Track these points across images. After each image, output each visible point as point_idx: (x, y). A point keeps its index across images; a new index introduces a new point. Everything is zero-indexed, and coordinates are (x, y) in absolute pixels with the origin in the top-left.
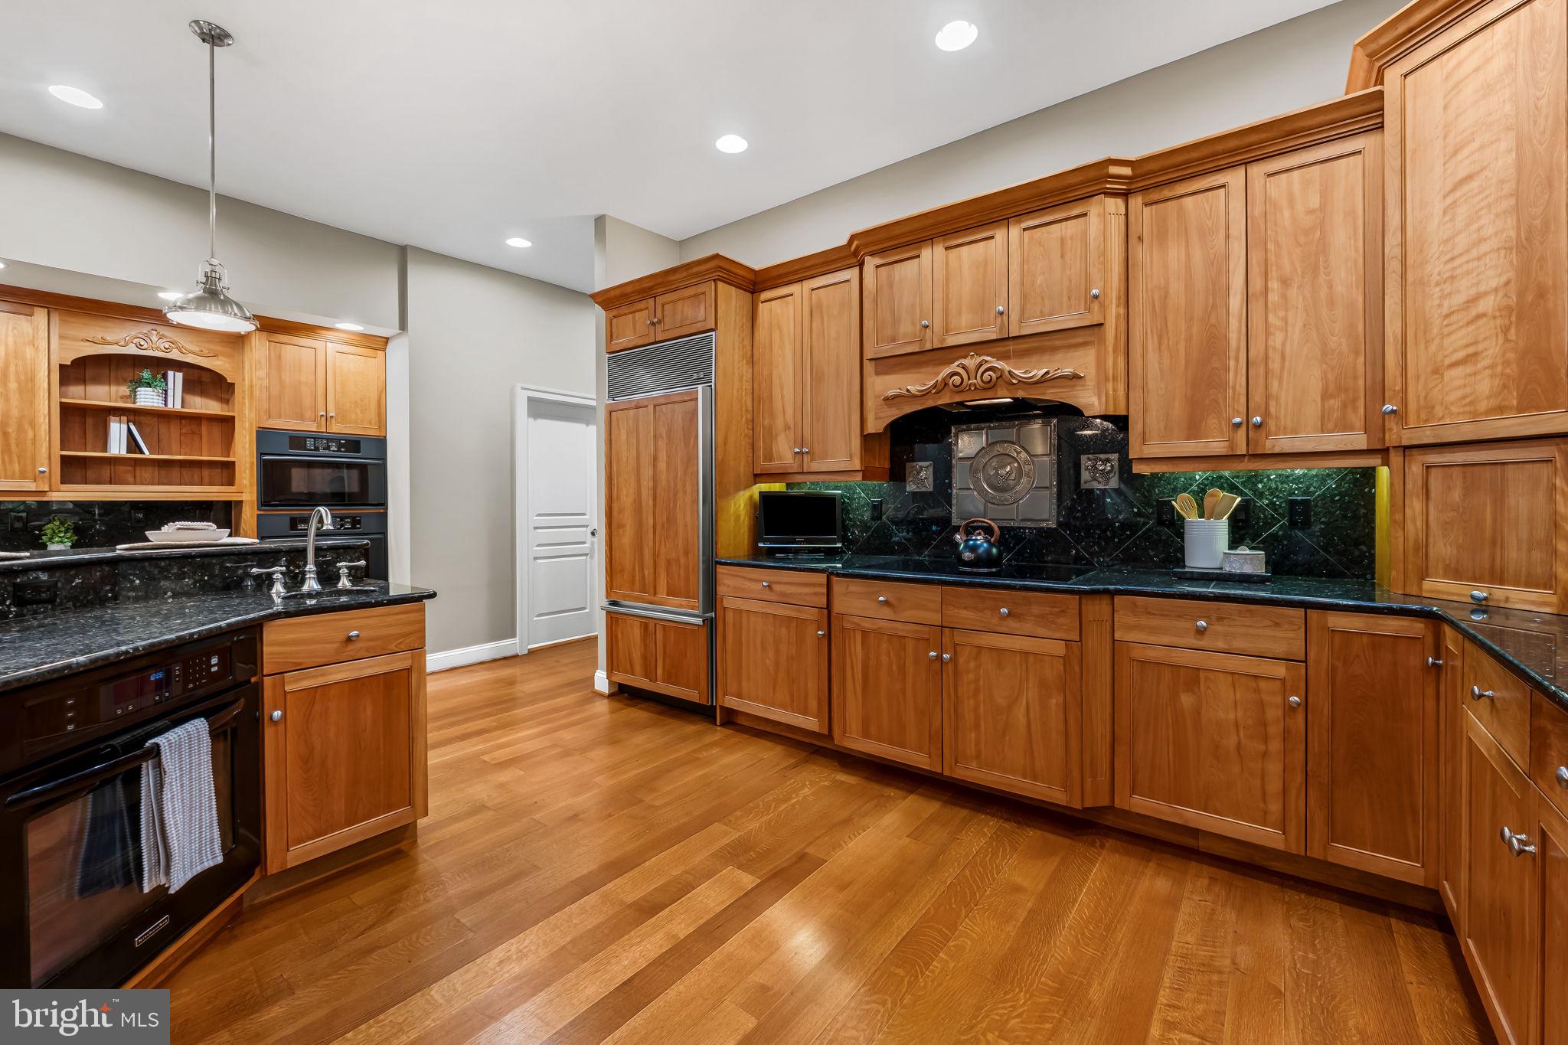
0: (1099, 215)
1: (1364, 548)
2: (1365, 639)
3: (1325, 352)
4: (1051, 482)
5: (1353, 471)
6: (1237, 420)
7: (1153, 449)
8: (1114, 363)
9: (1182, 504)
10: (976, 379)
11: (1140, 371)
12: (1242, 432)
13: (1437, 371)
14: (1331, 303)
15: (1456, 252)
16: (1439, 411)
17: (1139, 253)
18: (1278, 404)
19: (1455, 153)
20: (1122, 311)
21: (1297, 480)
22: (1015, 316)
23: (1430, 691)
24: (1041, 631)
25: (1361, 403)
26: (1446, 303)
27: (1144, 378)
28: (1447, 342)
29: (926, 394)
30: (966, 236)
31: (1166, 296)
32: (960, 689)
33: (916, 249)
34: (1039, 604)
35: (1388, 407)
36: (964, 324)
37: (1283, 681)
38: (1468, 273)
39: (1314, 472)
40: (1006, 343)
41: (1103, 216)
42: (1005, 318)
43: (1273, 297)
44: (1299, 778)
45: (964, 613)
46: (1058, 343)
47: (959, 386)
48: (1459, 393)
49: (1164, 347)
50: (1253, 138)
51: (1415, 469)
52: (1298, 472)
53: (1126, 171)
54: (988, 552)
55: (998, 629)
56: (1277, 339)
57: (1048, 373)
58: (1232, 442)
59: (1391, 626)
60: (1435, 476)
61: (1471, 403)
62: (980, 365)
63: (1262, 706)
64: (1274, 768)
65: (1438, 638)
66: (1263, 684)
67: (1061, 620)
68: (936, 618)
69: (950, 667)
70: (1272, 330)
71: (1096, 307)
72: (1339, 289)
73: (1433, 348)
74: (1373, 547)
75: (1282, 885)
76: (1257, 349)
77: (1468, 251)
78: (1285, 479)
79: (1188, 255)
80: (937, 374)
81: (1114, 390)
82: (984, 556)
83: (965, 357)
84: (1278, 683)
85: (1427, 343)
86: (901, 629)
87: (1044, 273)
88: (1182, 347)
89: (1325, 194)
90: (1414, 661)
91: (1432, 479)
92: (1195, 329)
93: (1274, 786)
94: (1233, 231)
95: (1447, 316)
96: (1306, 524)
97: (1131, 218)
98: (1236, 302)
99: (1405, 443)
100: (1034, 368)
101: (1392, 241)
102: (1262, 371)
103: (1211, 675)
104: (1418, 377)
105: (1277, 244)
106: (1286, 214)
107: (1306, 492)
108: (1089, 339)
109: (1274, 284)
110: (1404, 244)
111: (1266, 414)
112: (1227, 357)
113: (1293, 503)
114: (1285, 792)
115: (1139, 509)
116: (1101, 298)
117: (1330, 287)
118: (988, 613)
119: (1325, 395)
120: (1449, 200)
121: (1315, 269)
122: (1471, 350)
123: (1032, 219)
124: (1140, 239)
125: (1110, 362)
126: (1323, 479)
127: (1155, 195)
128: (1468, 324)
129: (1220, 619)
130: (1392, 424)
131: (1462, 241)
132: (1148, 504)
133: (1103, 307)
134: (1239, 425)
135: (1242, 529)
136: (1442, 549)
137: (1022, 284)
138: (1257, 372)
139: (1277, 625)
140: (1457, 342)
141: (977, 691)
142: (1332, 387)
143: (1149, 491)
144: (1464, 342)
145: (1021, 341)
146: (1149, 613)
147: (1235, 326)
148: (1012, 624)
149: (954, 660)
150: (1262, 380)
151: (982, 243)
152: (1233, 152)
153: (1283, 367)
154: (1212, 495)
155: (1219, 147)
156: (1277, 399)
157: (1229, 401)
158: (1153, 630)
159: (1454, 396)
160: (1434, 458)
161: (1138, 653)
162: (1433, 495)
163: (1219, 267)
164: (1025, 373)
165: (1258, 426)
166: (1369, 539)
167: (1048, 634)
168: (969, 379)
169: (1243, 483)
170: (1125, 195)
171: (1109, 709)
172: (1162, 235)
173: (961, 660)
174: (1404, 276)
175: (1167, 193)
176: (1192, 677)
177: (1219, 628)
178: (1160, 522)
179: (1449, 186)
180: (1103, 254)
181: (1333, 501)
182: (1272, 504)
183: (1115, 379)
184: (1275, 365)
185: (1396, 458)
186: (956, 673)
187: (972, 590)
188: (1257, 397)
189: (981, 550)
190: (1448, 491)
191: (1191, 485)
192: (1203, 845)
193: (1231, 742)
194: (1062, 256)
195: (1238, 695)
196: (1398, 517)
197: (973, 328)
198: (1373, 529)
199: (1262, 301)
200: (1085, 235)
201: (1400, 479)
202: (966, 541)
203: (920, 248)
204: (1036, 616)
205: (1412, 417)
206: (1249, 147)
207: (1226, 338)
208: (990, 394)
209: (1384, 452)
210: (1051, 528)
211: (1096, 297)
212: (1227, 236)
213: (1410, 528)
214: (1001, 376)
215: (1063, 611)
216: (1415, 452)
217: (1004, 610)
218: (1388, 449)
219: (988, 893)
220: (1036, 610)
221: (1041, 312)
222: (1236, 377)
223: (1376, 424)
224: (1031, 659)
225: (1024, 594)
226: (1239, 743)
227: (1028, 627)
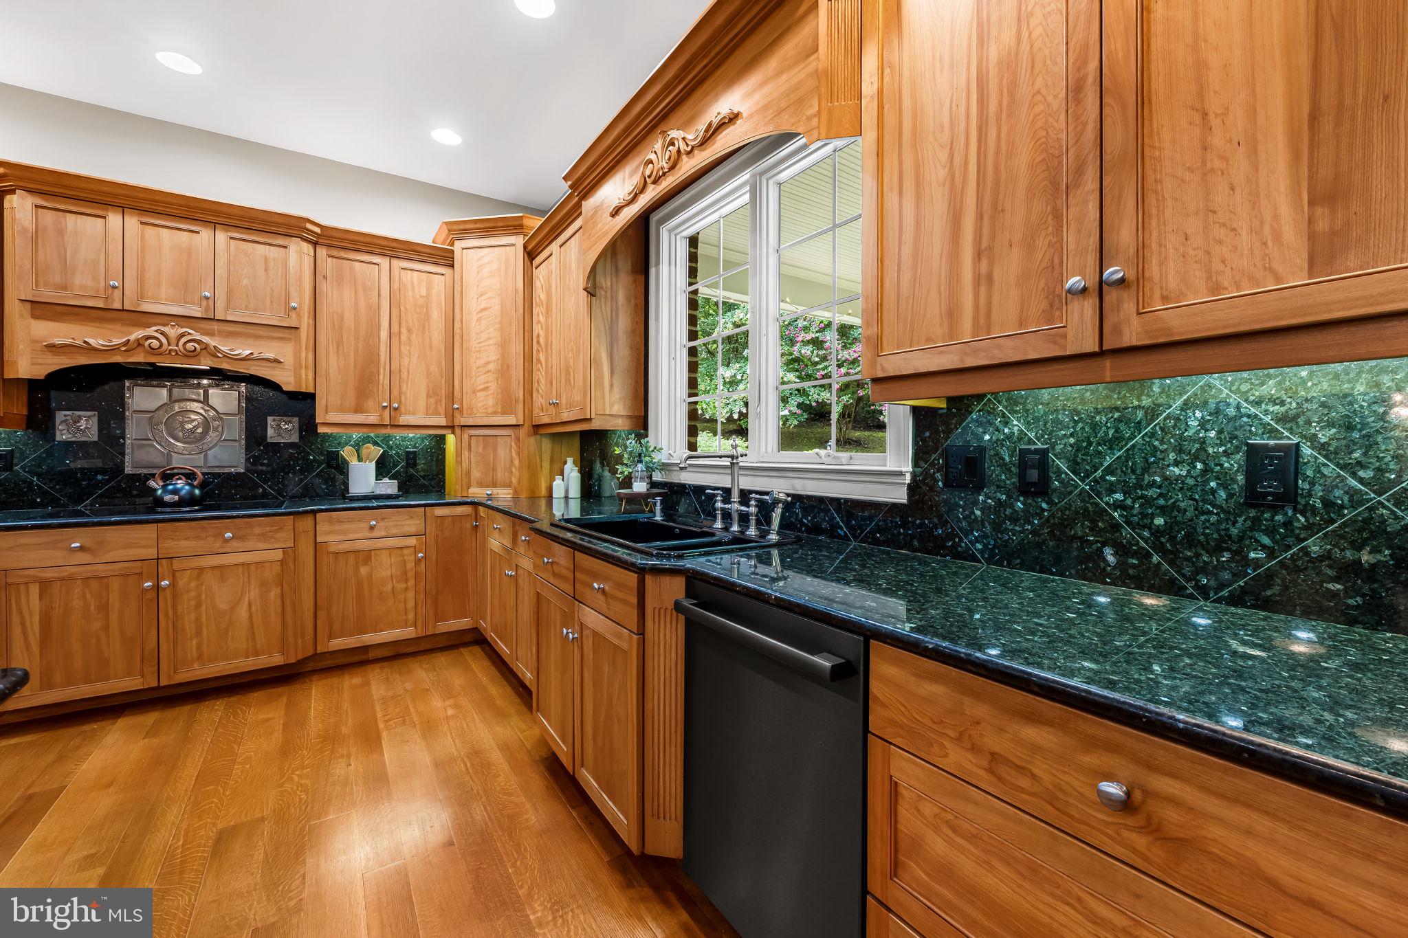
0: (297, 252)
1: (440, 476)
2: (450, 518)
3: (428, 374)
4: (240, 436)
5: (436, 436)
6: (385, 404)
7: (334, 417)
8: (307, 357)
9: (347, 453)
10: (177, 346)
11: (324, 364)
12: (387, 411)
13: (474, 392)
14: (431, 348)
15: (482, 340)
16: (475, 410)
17: (323, 286)
18: (406, 398)
19: (481, 295)
20: (311, 322)
21: (410, 440)
22: (220, 304)
23: (474, 538)
24: (261, 546)
25: (443, 402)
26: (478, 362)
27: (327, 370)
28: (478, 379)
29: (114, 349)
30: (166, 220)
31: (342, 319)
32: (179, 608)
33: (103, 209)
34: (260, 526)
35: (456, 406)
36: (163, 296)
37: (415, 547)
38: (486, 351)
39: (418, 436)
40: (211, 322)
41: (300, 253)
42: (211, 303)
43: (404, 337)
44: (422, 596)
45: (184, 543)
46: (262, 333)
47: (153, 349)
48: (483, 403)
49: (340, 352)
50: (394, 245)
51: (466, 437)
52: (411, 435)
53: (317, 230)
54: (191, 494)
55: (221, 550)
56: (405, 361)
57: (252, 354)
58: (381, 416)
59: (460, 510)
60: (473, 439)
61: (486, 408)
62: (183, 335)
63: (404, 561)
64: (411, 594)
65: (476, 512)
66: (405, 551)
67: (279, 535)
68: (152, 553)
69: (168, 593)
70: (403, 355)
71: (293, 315)
72: (434, 341)
73: (473, 381)
74: (444, 476)
75: (415, 656)
76: (395, 366)
77: (485, 341)
78: (403, 439)
79: (356, 299)
80: (130, 334)
81: (306, 375)
82: (187, 497)
83: (165, 325)
84: (412, 549)
85: (471, 378)
86: (101, 570)
87: (249, 278)
88: (352, 354)
89: (429, 289)
90: (468, 526)
91: (472, 442)
92: (360, 345)
93: (411, 604)
94: (383, 293)
95: (478, 368)
96: (415, 465)
97: (319, 261)
98: (384, 334)
99: (462, 424)
100: (239, 348)
101: (457, 326)
102: (398, 377)
103: (378, 552)
104: (467, 393)
105: (405, 307)
106: (411, 293)
107: (415, 447)
108: (287, 336)
109: (404, 330)
110: (462, 329)
111: (400, 403)
112: (378, 367)
113: (408, 453)
114: (416, 606)
115: (314, 457)
116: (298, 310)
117: (430, 339)
118: (211, 540)
119: (428, 396)
120: (479, 316)
121: (424, 328)
122: (486, 385)
123: (239, 232)
124: (325, 277)
125: (303, 355)
126: (423, 439)
127: (335, 252)
128: (486, 373)
129: (383, 519)
130: (457, 414)
131: (484, 336)
132: (322, 454)
133: (299, 316)
134: (386, 407)
135: (383, 468)
136: (476, 474)
137: (228, 280)
138: (395, 378)
139: (412, 517)
140: (481, 380)
141: (198, 605)
142: (431, 392)
143: (321, 445)
144: (484, 381)
145: (227, 324)
146: (341, 522)
147: (383, 348)
148: (236, 544)
149: (173, 585)
150: (398, 382)
151: (186, 233)
152: (383, 247)
153: (408, 377)
154: (367, 448)
155: (377, 241)
156: (405, 394)
157: (380, 392)
158: (344, 532)
159: (479, 405)
160: (473, 432)
161: (333, 548)
162: (472, 449)
163: (375, 312)
164: (230, 350)
165: (396, 409)
166: (443, 472)
167: (270, 546)
168: (169, 345)
169: (381, 441)
170: (315, 244)
171: (312, 590)
172: (340, 280)
173: (181, 583)
174: (462, 345)
175: (343, 254)
176: (366, 556)
177: (382, 524)
178: (329, 466)
179: (478, 310)
180: (300, 279)
181: (427, 452)
182: (397, 453)
183: (306, 368)
184: (404, 375)
185: (458, 430)
186: (175, 596)
187: (193, 524)
188: (395, 393)
189: (183, 492)
190: (478, 446)
191: (350, 441)
192: (372, 655)
193: (388, 588)
194: (266, 270)
195: (393, 560)
196: (459, 459)
197: (172, 301)
198: (444, 466)
199: (398, 338)
200: (285, 262)
201: (459, 442)
202: (164, 487)
203: (107, 210)
204: (259, 535)
205: (465, 412)
206: (391, 248)
207: (379, 355)
208: (193, 360)
209: (452, 428)
210: (239, 473)
211: (294, 308)
212: (379, 295)
213: (464, 464)
214: (205, 348)
215: (281, 528)
216: (466, 428)
217: (229, 535)
218: (454, 426)
219: (246, 731)
220: (257, 531)
221: (247, 306)
222: (383, 378)
223: (451, 413)
224: (253, 568)
225: (246, 520)
226: (393, 587)
227: (250, 544)
